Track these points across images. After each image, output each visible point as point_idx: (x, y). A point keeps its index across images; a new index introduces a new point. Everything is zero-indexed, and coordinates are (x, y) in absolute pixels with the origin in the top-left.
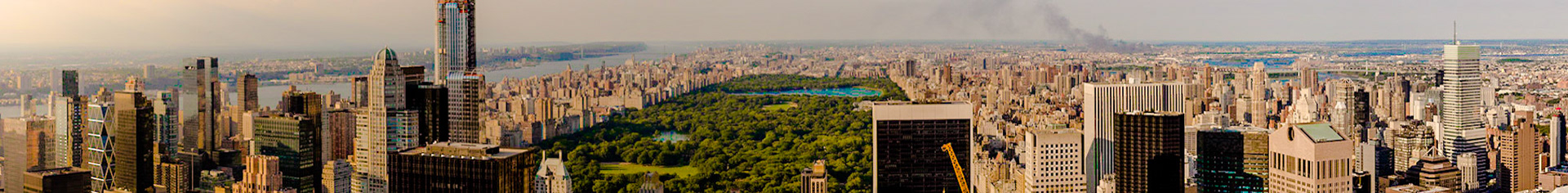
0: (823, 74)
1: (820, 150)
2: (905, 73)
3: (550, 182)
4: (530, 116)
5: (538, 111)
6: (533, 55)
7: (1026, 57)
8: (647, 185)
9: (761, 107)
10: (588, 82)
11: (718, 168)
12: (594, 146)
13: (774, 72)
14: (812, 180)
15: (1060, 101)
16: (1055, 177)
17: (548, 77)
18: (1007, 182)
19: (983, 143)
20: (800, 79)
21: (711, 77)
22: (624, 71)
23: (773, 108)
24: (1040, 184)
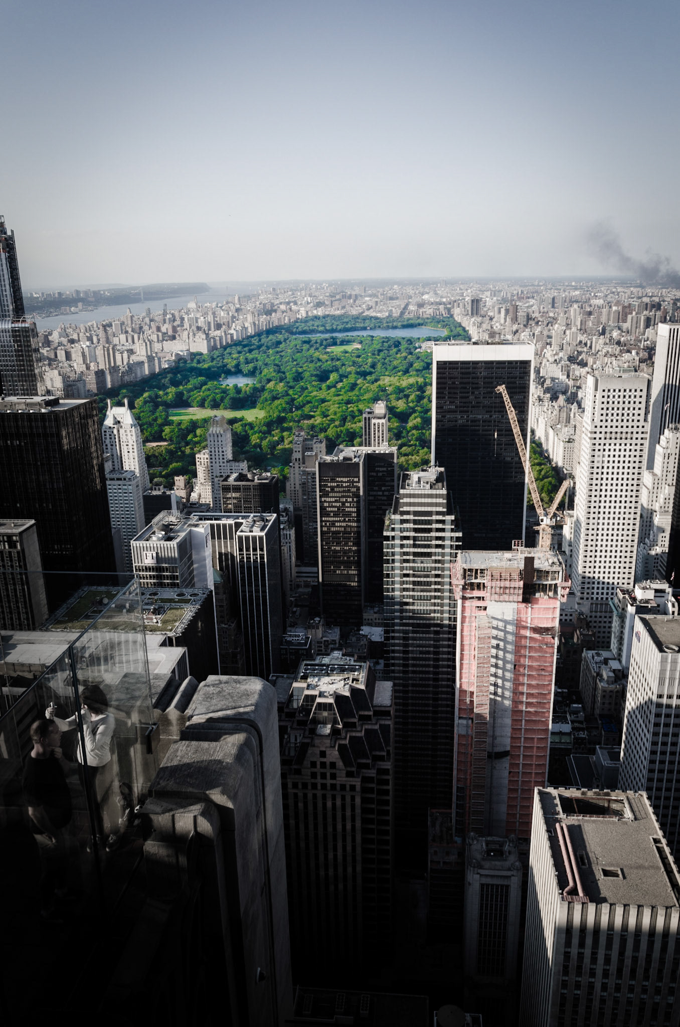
0: (387, 314)
1: (382, 391)
2: (470, 313)
3: (119, 431)
4: (92, 365)
5: (100, 359)
6: (89, 299)
7: (599, 294)
8: (215, 429)
9: (325, 348)
10: (150, 327)
11: (284, 410)
12: (161, 393)
13: (338, 313)
14: (373, 421)
15: (632, 342)
16: (614, 424)
17: (107, 322)
18: (566, 426)
19: (545, 386)
20: (364, 320)
21: (275, 319)
22: (187, 313)
23: (337, 350)
24: (598, 430)
